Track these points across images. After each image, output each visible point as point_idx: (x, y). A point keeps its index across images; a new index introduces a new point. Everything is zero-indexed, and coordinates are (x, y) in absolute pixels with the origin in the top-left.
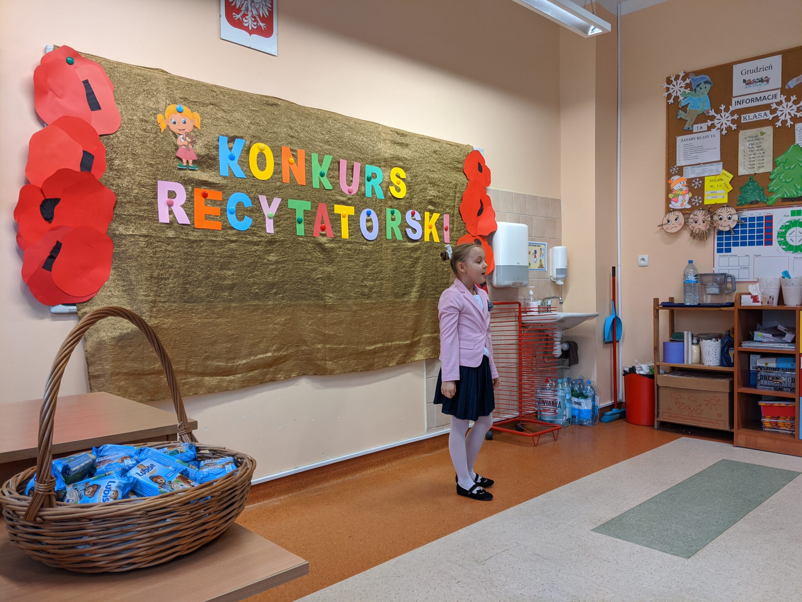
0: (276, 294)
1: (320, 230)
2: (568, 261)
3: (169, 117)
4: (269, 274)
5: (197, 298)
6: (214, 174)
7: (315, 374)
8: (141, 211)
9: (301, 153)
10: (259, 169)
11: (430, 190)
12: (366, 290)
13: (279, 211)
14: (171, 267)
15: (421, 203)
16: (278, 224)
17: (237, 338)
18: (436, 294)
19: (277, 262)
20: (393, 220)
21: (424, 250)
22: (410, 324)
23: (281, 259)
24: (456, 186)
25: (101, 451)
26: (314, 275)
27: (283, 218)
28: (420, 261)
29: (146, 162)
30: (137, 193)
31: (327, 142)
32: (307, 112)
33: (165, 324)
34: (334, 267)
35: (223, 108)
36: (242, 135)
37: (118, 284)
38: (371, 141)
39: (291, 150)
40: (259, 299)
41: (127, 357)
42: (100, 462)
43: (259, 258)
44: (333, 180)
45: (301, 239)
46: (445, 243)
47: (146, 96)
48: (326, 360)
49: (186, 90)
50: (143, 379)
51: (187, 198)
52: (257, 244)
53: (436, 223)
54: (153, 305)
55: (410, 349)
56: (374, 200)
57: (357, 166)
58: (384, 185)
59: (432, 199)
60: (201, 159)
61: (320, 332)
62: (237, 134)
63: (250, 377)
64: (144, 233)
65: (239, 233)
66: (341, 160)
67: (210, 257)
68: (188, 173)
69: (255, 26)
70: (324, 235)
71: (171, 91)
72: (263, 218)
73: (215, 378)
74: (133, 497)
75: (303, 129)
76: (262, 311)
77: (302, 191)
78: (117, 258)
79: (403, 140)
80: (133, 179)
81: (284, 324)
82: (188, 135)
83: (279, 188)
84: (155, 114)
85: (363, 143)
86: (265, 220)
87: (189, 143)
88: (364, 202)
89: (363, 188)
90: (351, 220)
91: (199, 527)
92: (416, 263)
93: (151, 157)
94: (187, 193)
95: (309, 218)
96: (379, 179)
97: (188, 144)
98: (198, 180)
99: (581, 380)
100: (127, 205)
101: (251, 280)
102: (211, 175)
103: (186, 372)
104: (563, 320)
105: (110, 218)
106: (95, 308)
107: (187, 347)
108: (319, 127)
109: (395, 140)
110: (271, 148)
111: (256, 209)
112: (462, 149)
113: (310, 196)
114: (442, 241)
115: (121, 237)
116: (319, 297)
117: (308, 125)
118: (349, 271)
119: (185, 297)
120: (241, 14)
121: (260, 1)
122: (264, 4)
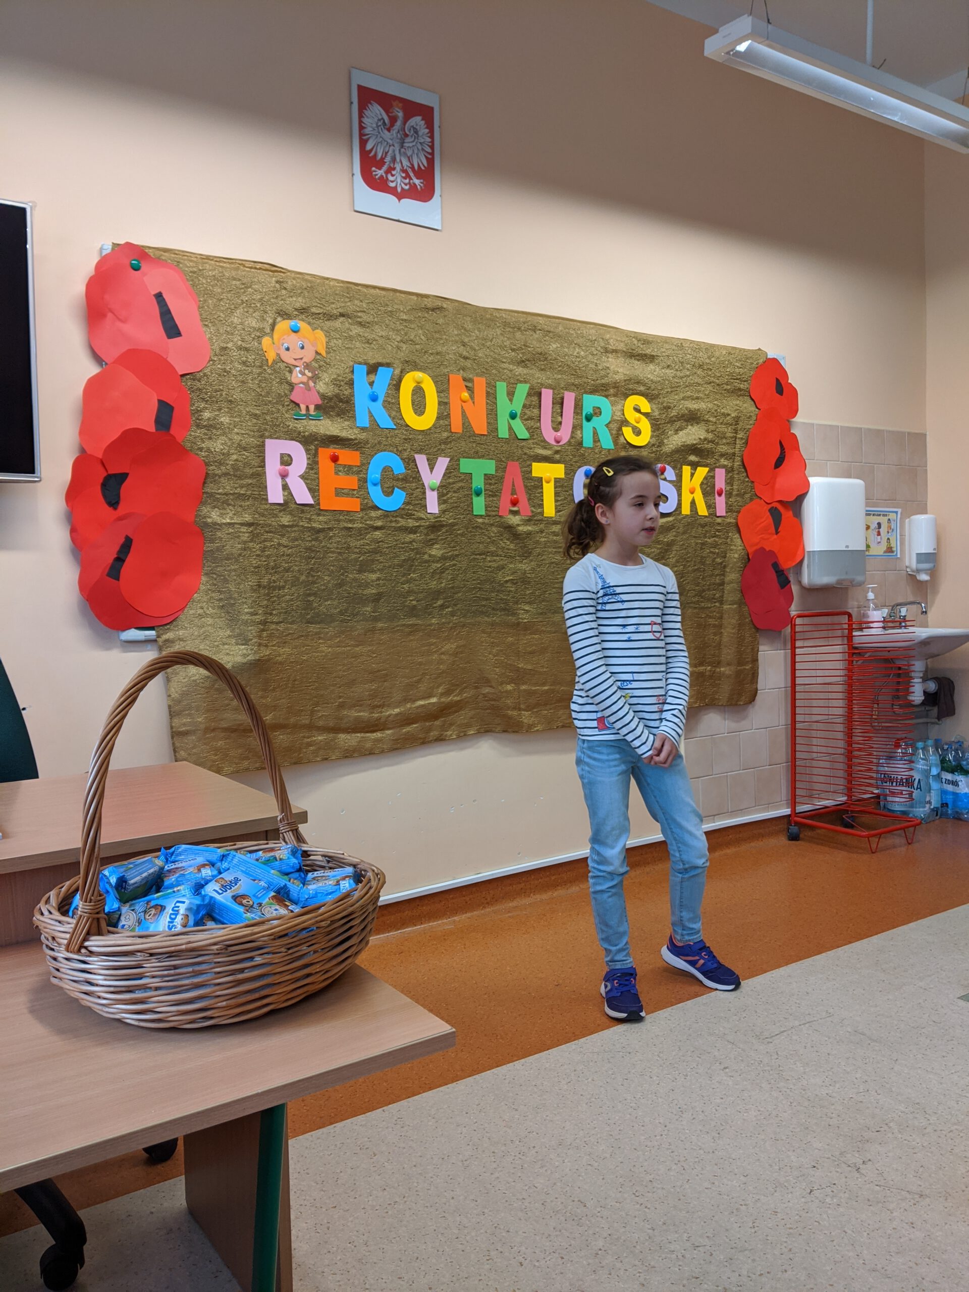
0: (442, 607)
1: (509, 505)
2: (939, 540)
3: (279, 340)
4: (432, 577)
5: (326, 615)
6: (348, 425)
7: (505, 731)
8: (243, 487)
9: (480, 384)
10: (416, 413)
13: (445, 478)
14: (287, 570)
15: (677, 451)
16: (445, 498)
17: (386, 675)
18: (702, 602)
19: (444, 558)
21: (681, 530)
23: (450, 554)
24: (737, 420)
25: (172, 854)
27: (452, 488)
28: (675, 548)
29: (248, 412)
30: (237, 460)
31: (522, 363)
32: (488, 316)
33: (280, 655)
34: (532, 563)
35: (359, 320)
36: (388, 361)
37: (212, 597)
38: (593, 355)
39: (465, 380)
40: (417, 616)
41: (228, 705)
42: (169, 871)
43: (417, 553)
44: (531, 423)
45: (480, 520)
46: (718, 517)
47: (245, 310)
48: (520, 709)
49: (304, 297)
51: (308, 464)
52: (413, 530)
53: (702, 484)
54: (262, 627)
56: (596, 451)
57: (570, 398)
58: (614, 426)
59: (696, 444)
60: (327, 403)
61: (511, 665)
62: (380, 360)
63: (406, 734)
64: (247, 519)
65: (387, 514)
66: (544, 390)
67: (344, 553)
69: (406, 184)
70: (515, 513)
71: (282, 300)
72: (422, 490)
73: (353, 735)
74: (210, 925)
75: (483, 345)
76: (422, 634)
77: (482, 444)
78: (210, 559)
79: (646, 350)
80: (230, 439)
81: (455, 654)
82: (307, 366)
83: (445, 442)
85: (578, 359)
86: (424, 493)
87: (310, 378)
88: (580, 456)
89: (579, 432)
90: (560, 487)
91: (300, 970)
92: (667, 551)
93: (254, 403)
95: (492, 487)
96: (606, 417)
97: (308, 381)
98: (324, 436)
100: (222, 479)
101: (405, 586)
102: (343, 427)
103: (310, 727)
104: (927, 642)
105: (200, 498)
106: (181, 634)
107: (312, 689)
108: (509, 338)
109: (633, 350)
110: (433, 379)
111: (411, 477)
112: (747, 358)
113: (494, 451)
114: (713, 515)
115: (216, 526)
116: (508, 610)
117: (490, 336)
118: (556, 569)
119: (308, 614)
120: (385, 168)
121: (414, 144)
122: (420, 148)
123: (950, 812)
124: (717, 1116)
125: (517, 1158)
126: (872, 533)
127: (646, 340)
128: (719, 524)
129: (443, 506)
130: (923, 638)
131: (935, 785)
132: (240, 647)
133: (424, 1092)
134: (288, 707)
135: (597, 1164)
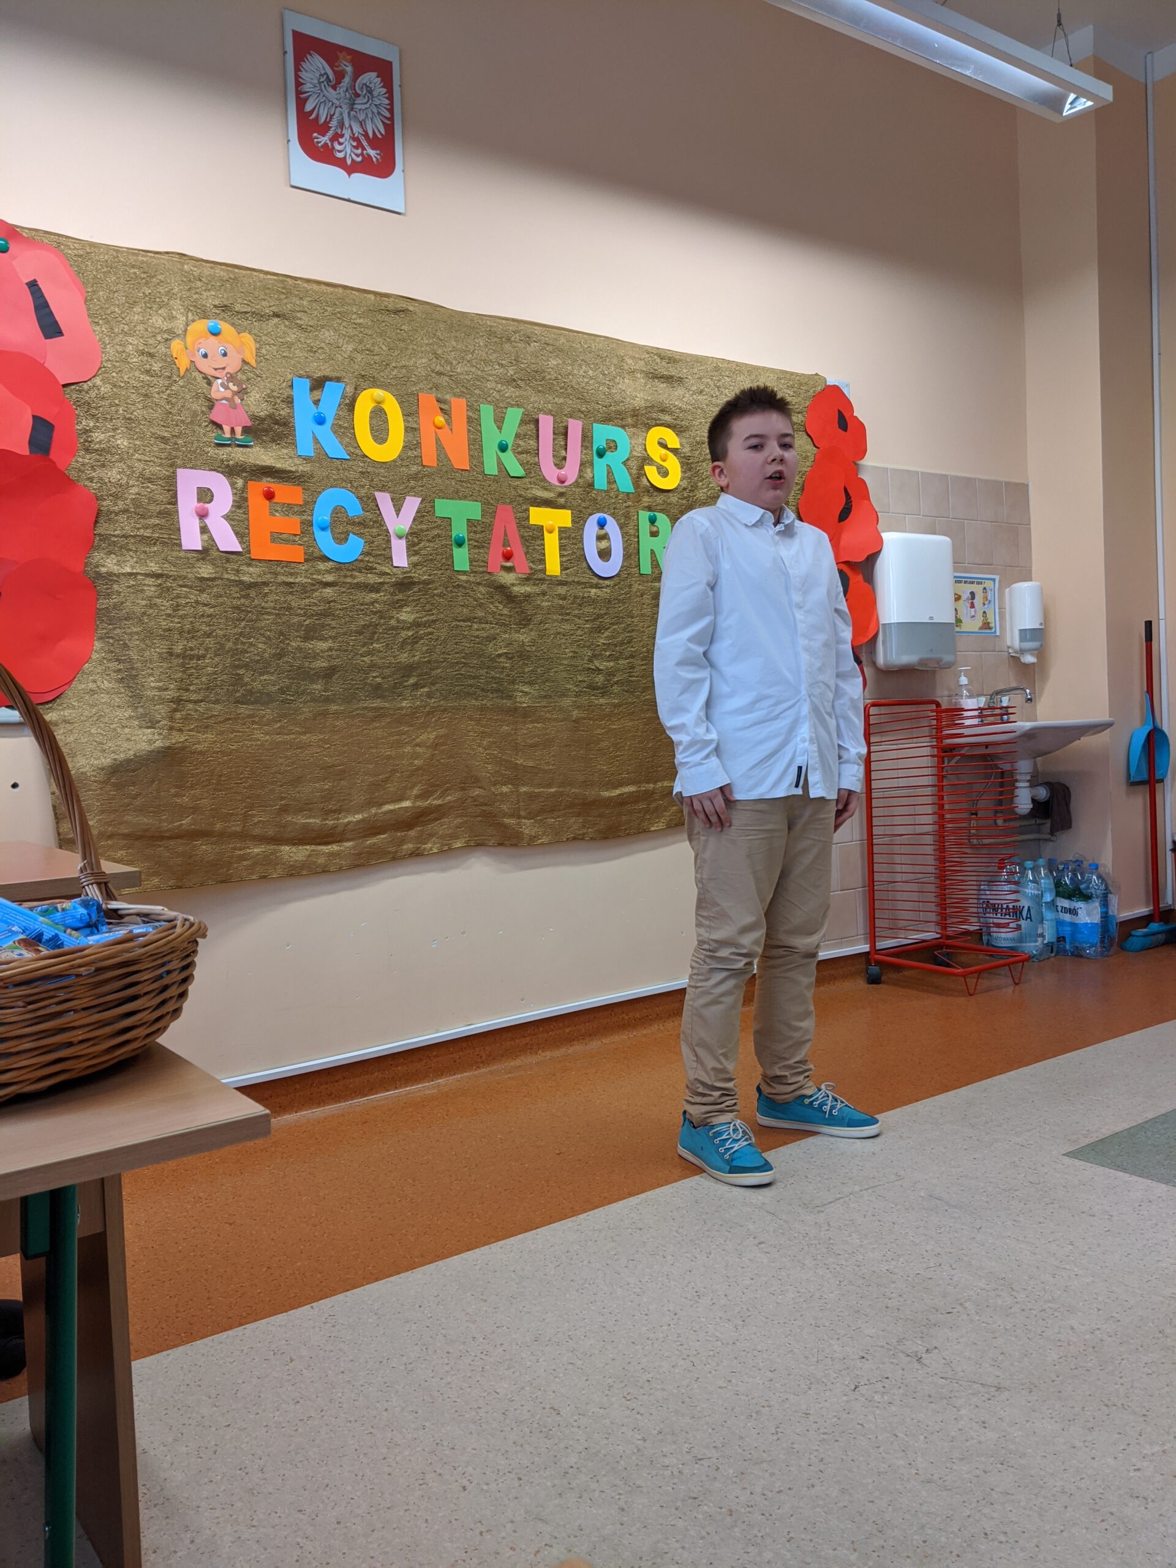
0: (416, 686)
1: (502, 559)
2: (1046, 614)
3: (193, 344)
4: (402, 647)
5: (262, 693)
6: (287, 454)
7: (500, 844)
8: (147, 528)
9: (459, 405)
10: (375, 441)
12: (600, 679)
13: (416, 523)
14: (208, 635)
16: (416, 548)
17: (344, 771)
19: (416, 624)
20: (654, 534)
23: (425, 619)
26: (490, 648)
27: (426, 535)
29: (154, 434)
30: (138, 494)
31: (513, 382)
32: (469, 323)
33: (199, 743)
34: (533, 633)
35: (299, 322)
36: (338, 375)
37: (109, 667)
38: (604, 375)
39: (439, 401)
40: (382, 697)
41: (129, 805)
43: (381, 618)
44: (526, 457)
45: (464, 578)
47: (148, 305)
48: (519, 817)
49: (225, 291)
50: (160, 846)
51: (234, 501)
52: (374, 588)
54: (174, 706)
56: (612, 494)
57: (575, 428)
58: (634, 463)
60: (259, 424)
61: (506, 761)
62: (327, 373)
63: (370, 847)
64: (153, 569)
65: (340, 567)
66: (542, 417)
67: (284, 615)
69: (358, 156)
70: (509, 570)
71: (196, 293)
72: (386, 538)
73: (300, 847)
75: (462, 358)
76: (389, 720)
77: (463, 482)
78: (105, 618)
79: (673, 371)
80: (130, 467)
81: (435, 746)
82: (232, 378)
83: (415, 477)
84: (167, 340)
86: (389, 541)
87: (235, 393)
88: (590, 500)
89: (589, 470)
90: (566, 538)
93: (162, 423)
95: (478, 535)
96: (623, 452)
97: (233, 396)
98: (255, 466)
99: (1079, 863)
100: (120, 518)
101: (365, 659)
102: (279, 455)
103: (244, 836)
104: (1030, 735)
105: (89, 542)
106: (66, 714)
107: (244, 787)
108: (495, 351)
109: (655, 370)
110: (397, 399)
111: (370, 520)
112: (802, 385)
113: (480, 491)
115: (112, 578)
116: (502, 692)
117: (472, 348)
118: (563, 641)
119: (237, 691)
120: (330, 134)
121: (367, 106)
122: (375, 111)
123: (1068, 947)
124: (744, 1300)
125: (477, 1359)
126: (964, 606)
127: (671, 358)
129: (415, 559)
130: (1027, 728)
131: (1049, 915)
132: (145, 730)
133: (367, 1284)
134: (211, 810)
135: (581, 1362)
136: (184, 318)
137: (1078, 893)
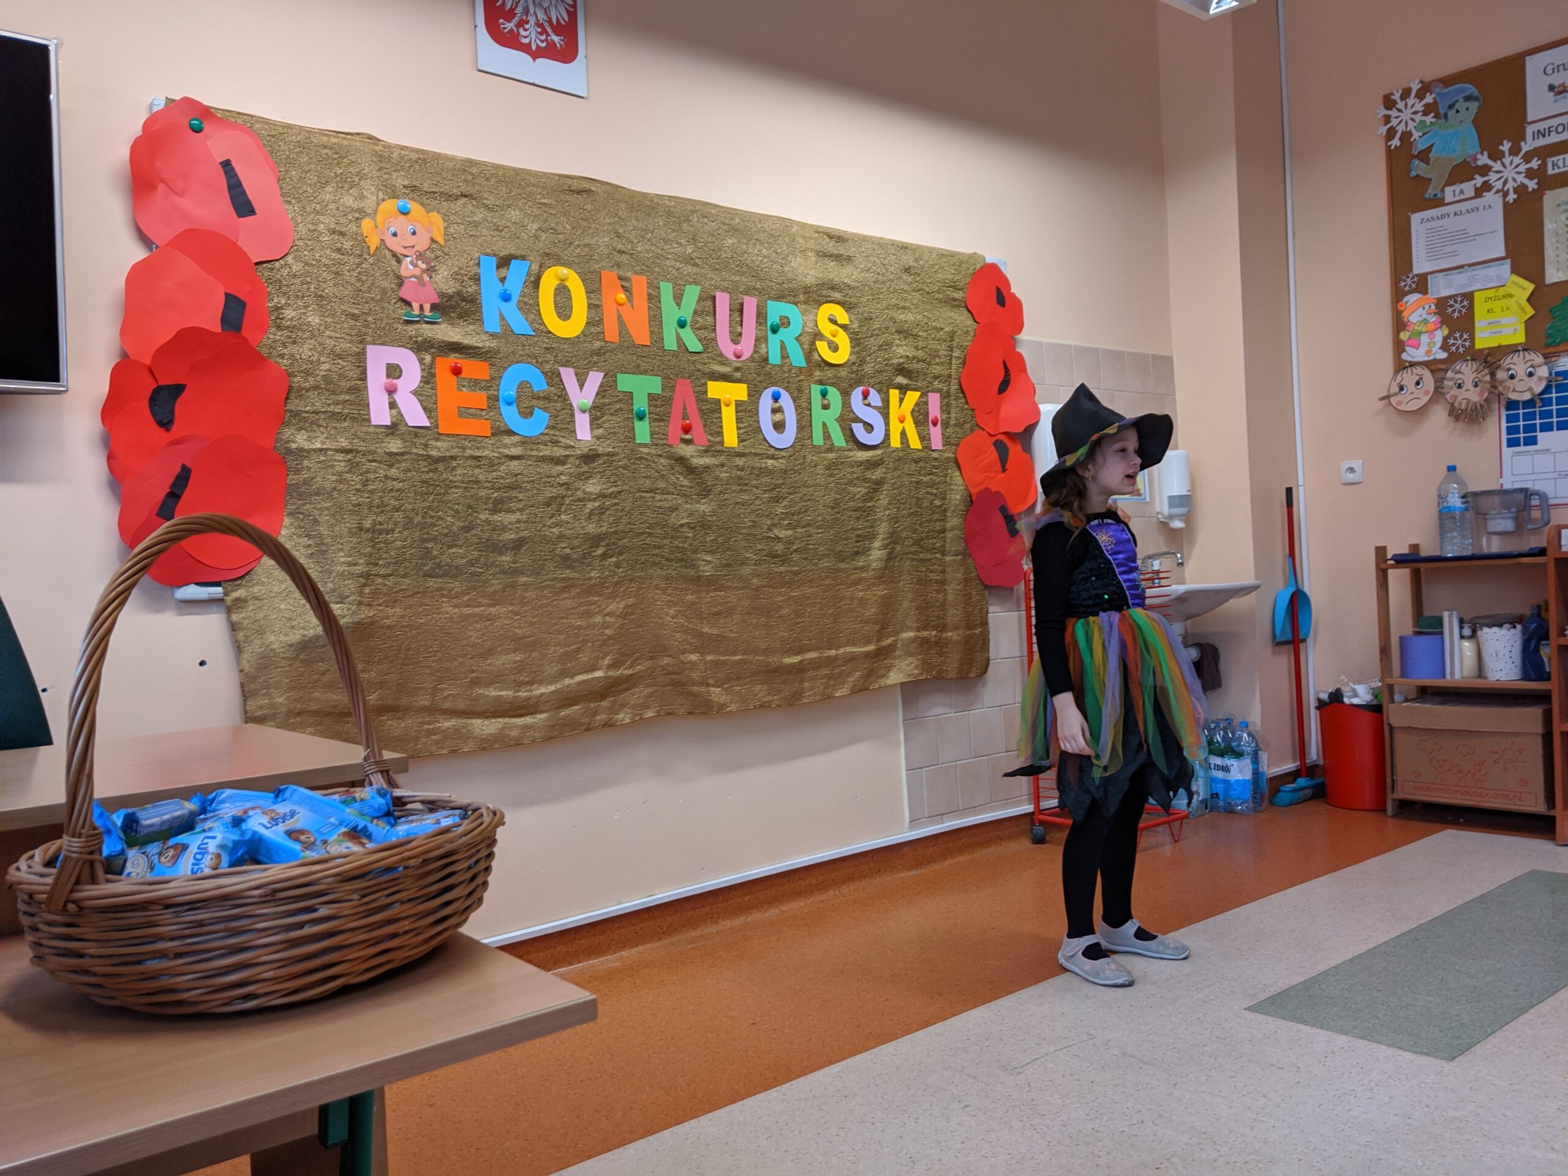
0: (604, 556)
1: (681, 432)
2: (1193, 481)
3: (383, 223)
4: (589, 518)
5: (450, 566)
6: (474, 330)
7: (690, 713)
8: (337, 404)
9: (639, 283)
10: (559, 317)
11: (898, 345)
12: (779, 547)
13: (599, 397)
14: (397, 509)
15: (881, 371)
16: (599, 422)
17: (534, 642)
18: (921, 552)
19: (602, 496)
20: (826, 407)
21: (891, 465)
22: (871, 611)
23: (610, 491)
24: (952, 335)
25: (212, 801)
27: (608, 410)
28: (885, 487)
29: (344, 311)
30: (329, 370)
31: (689, 260)
32: (648, 203)
33: (388, 617)
34: (713, 503)
35: (486, 201)
36: (523, 253)
37: (299, 543)
38: (777, 253)
39: (620, 278)
40: (571, 568)
41: (317, 681)
43: (568, 489)
44: (704, 333)
45: (646, 450)
46: (934, 451)
47: (340, 185)
48: (708, 685)
49: (414, 171)
50: (348, 722)
51: (422, 377)
52: (560, 461)
53: (913, 411)
54: (364, 581)
55: (875, 663)
56: (785, 369)
57: (751, 305)
58: (806, 339)
59: (903, 363)
60: (447, 301)
61: (692, 629)
62: (513, 251)
63: (564, 718)
64: (344, 445)
65: (525, 441)
66: (718, 295)
67: (473, 488)
68: (423, 329)
69: (542, 41)
70: (688, 442)
71: (386, 173)
72: (570, 412)
73: (492, 720)
74: (249, 866)
75: (642, 237)
76: (578, 590)
77: (644, 357)
78: (295, 494)
79: (841, 250)
80: (321, 344)
81: (623, 616)
82: (420, 256)
83: (599, 352)
84: (357, 219)
86: (573, 415)
87: (424, 271)
88: (765, 375)
89: (763, 346)
90: (742, 411)
91: (379, 927)
92: (876, 490)
93: (352, 301)
94: (423, 367)
95: (658, 409)
96: (795, 328)
97: (422, 274)
98: (443, 342)
100: (310, 394)
101: (553, 530)
102: (466, 332)
103: (433, 710)
104: (1183, 599)
105: (279, 419)
106: (256, 591)
107: (434, 661)
108: (674, 230)
109: (825, 249)
110: (580, 277)
111: (555, 394)
112: (962, 263)
113: (659, 366)
114: (927, 448)
115: (302, 453)
116: (686, 561)
117: (651, 227)
118: (742, 511)
119: (426, 565)
120: (516, 20)
123: (1221, 804)
127: (839, 238)
128: (935, 459)
129: (597, 432)
130: (1181, 592)
131: (1203, 772)
134: (398, 685)
136: (375, 198)
137: (1230, 750)
